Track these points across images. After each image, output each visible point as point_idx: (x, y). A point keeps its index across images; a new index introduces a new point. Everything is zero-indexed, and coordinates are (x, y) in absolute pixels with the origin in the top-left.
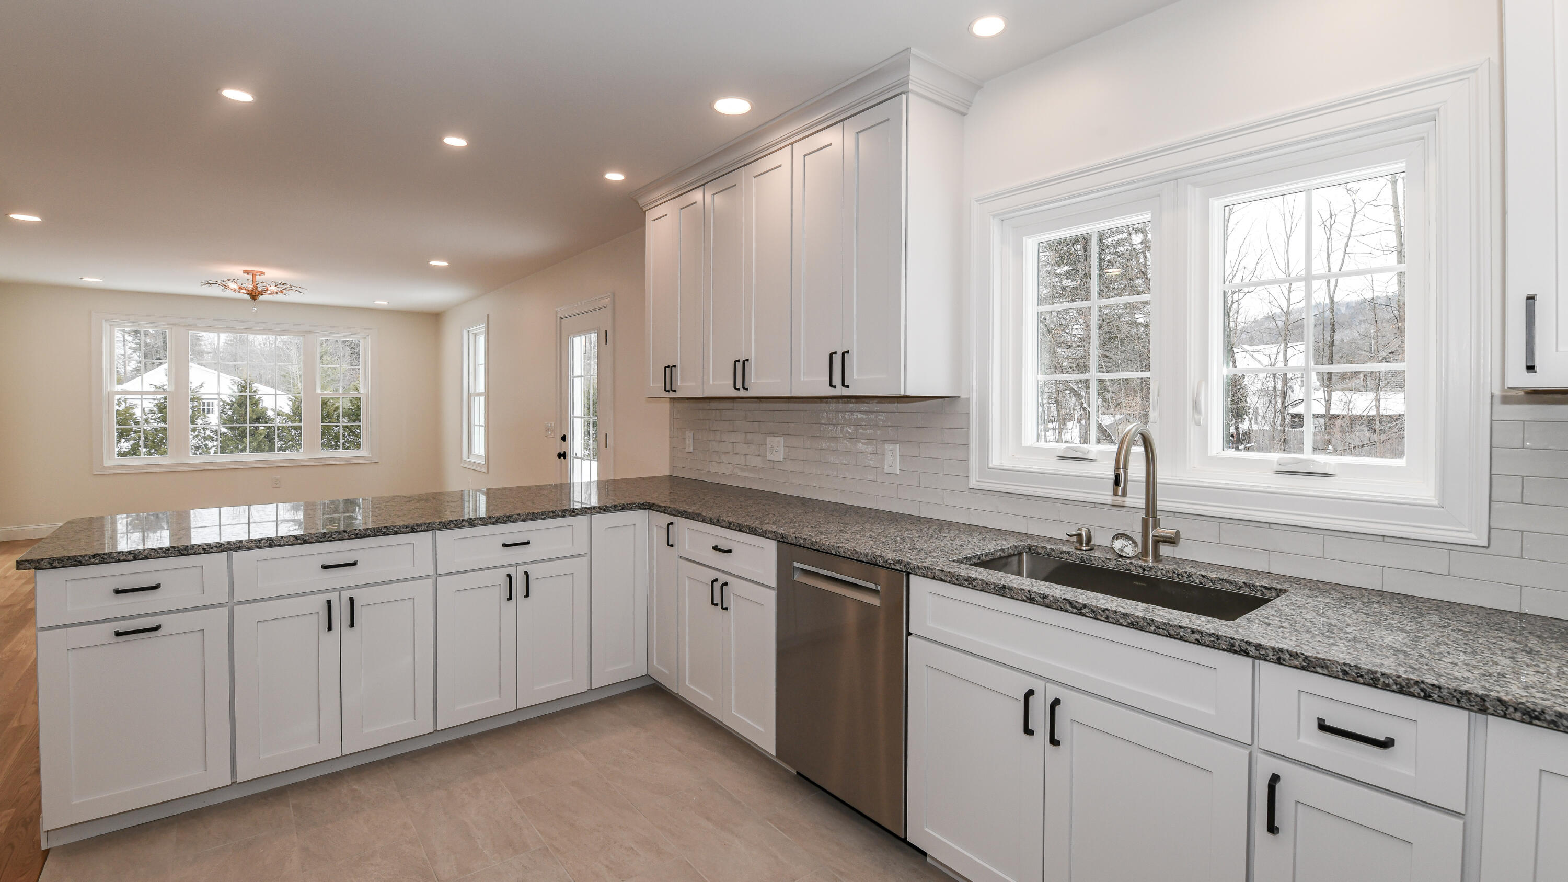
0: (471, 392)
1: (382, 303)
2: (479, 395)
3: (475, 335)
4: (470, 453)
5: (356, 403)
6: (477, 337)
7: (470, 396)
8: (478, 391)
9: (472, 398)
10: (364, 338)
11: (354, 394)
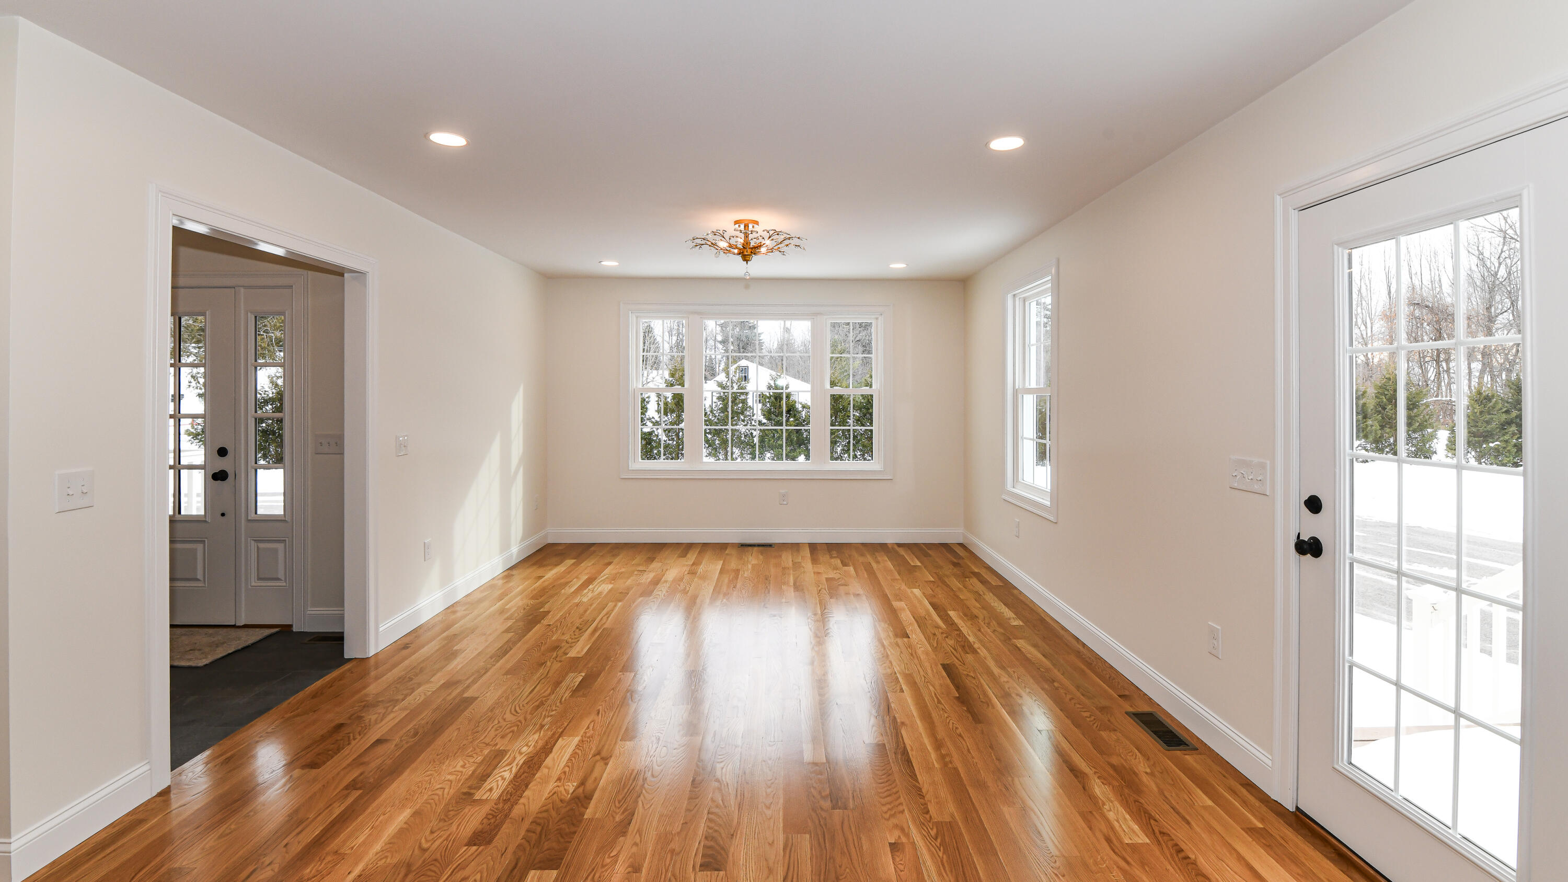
0: (1017, 387)
1: (898, 267)
2: (1030, 391)
3: (1024, 300)
4: (1015, 481)
5: (869, 400)
6: (1027, 303)
7: (1016, 392)
8: (1027, 386)
9: (1020, 396)
10: (877, 319)
11: (866, 390)
